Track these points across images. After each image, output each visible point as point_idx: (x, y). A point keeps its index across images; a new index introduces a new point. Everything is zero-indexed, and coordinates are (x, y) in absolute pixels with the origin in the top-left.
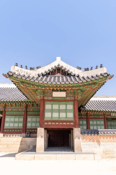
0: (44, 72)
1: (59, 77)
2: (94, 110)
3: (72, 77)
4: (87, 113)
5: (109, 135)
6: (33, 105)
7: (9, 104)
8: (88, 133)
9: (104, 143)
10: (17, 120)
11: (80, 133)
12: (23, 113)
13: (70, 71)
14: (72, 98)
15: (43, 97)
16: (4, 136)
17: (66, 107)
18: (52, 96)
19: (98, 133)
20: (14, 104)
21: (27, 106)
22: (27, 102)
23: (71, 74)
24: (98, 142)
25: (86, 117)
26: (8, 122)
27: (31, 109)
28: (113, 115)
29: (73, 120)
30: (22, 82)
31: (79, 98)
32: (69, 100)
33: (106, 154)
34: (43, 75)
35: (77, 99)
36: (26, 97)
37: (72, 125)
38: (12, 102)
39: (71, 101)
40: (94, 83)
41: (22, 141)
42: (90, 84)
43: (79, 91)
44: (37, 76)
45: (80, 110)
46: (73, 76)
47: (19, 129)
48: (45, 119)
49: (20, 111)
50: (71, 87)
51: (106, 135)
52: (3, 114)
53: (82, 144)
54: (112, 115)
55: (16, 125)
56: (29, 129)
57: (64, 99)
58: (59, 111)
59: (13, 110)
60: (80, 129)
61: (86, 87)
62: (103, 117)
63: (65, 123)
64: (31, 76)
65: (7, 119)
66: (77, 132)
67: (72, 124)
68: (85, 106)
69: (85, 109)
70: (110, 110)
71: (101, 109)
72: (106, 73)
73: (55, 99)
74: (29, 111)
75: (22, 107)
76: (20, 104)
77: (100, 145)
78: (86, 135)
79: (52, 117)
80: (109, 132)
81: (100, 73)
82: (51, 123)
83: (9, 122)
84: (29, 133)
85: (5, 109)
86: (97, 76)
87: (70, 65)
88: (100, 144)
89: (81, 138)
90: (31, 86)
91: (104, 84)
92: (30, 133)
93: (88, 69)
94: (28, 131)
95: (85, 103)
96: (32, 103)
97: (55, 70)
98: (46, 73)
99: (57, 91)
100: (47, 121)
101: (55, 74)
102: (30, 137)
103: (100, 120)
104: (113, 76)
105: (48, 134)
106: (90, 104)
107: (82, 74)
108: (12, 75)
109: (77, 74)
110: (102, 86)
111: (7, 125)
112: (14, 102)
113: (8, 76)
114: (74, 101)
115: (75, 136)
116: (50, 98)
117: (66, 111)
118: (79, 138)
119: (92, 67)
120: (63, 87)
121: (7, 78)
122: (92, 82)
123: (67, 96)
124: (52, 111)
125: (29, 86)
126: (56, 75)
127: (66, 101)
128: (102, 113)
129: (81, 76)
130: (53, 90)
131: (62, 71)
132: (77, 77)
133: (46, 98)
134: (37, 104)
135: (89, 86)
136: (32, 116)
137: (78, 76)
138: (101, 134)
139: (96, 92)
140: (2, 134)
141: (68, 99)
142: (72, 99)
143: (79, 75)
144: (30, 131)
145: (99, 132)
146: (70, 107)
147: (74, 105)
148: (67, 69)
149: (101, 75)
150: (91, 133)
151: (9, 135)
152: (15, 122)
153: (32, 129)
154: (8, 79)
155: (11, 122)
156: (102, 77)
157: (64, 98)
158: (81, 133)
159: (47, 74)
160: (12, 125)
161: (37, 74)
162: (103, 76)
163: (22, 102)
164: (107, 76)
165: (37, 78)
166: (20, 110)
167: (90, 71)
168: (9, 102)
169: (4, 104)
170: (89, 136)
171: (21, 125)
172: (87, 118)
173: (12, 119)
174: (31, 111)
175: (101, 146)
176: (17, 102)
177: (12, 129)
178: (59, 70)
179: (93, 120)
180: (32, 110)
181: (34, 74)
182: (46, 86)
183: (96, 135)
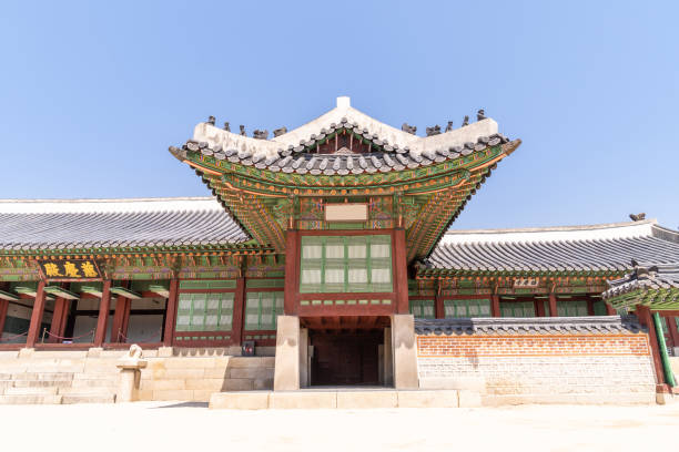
0: (296, 145)
1: (344, 159)
2: (458, 268)
3: (386, 156)
4: (436, 281)
5: (506, 334)
6: (264, 258)
7: (191, 254)
8: (439, 330)
9: (489, 360)
10: (214, 304)
11: (412, 330)
12: (234, 284)
13: (381, 139)
14: (386, 222)
15: (295, 221)
16: (175, 354)
17: (369, 251)
18: (323, 219)
19: (470, 330)
20: (206, 254)
21: (244, 264)
22: (246, 246)
23: (382, 146)
24: (472, 355)
25: (432, 293)
26: (186, 312)
27: (257, 270)
28: (521, 285)
29: (390, 290)
30: (230, 175)
31: (410, 221)
32: (376, 229)
33: (496, 392)
34: (295, 155)
35: (403, 223)
36: (244, 229)
37: (386, 305)
38: (198, 248)
39: (384, 231)
40: (459, 172)
41: (229, 368)
42: (443, 175)
43: (410, 202)
44: (277, 156)
45: (412, 271)
46: (389, 153)
47: (223, 334)
48: (302, 291)
49: (225, 279)
50: (384, 184)
51: (495, 334)
52: (173, 287)
53: (419, 362)
54: (516, 285)
55: (212, 320)
56: (253, 333)
57: (360, 226)
58: (347, 264)
59: (203, 275)
60: (412, 316)
61: (433, 183)
62: (489, 292)
63: (365, 302)
64: (257, 156)
65: (184, 303)
66: (402, 325)
67: (387, 302)
68: (430, 259)
69: (429, 267)
70: (509, 269)
71: (479, 266)
72: (498, 137)
73: (332, 227)
74: (253, 278)
75: (229, 266)
76: (223, 257)
77: (476, 366)
78: (433, 334)
79: (323, 282)
80: (505, 326)
81: (477, 137)
82: (319, 302)
83: (192, 312)
84: (253, 343)
85: (176, 273)
86: (466, 146)
87: (381, 121)
88: (477, 361)
89: (415, 345)
90: (258, 186)
91: (488, 175)
92: (256, 344)
93: (438, 129)
94: (249, 337)
95: (428, 247)
96: (261, 252)
97: (334, 138)
98: (306, 147)
99: (339, 200)
100: (309, 297)
101: (331, 150)
102: (254, 354)
103: (479, 301)
104: (520, 142)
105: (312, 348)
106: (447, 253)
107: (419, 145)
108: (199, 152)
109: (402, 147)
110: (483, 181)
111: (183, 322)
112: (206, 247)
113: (185, 156)
114: (393, 232)
115: (397, 339)
116: (318, 226)
117: (368, 263)
118: (409, 346)
119: (450, 123)
120: (358, 185)
121: (182, 159)
122: (451, 167)
123: (370, 219)
124: (324, 264)
125: (251, 185)
126: (335, 154)
127: (366, 232)
128: (485, 279)
129: (416, 153)
130: (328, 200)
131: (354, 139)
132: (403, 155)
133: (304, 226)
134: (277, 256)
135: (441, 181)
136: (260, 294)
137: (407, 154)
138: (480, 333)
139: (464, 203)
140: (170, 349)
141: (374, 225)
142: (389, 225)
143: (408, 151)
144: (257, 337)
145: (475, 327)
146: (382, 250)
147: (394, 244)
148: (371, 133)
149: (480, 142)
150: (449, 329)
151: (189, 351)
152: (208, 312)
153: (261, 333)
154: (187, 163)
155: (197, 312)
156: (482, 147)
157: (363, 222)
158: (417, 330)
159: (308, 151)
160: (198, 321)
161: (276, 151)
162: (487, 144)
163: (230, 247)
164: (498, 146)
165: (275, 162)
166: (222, 275)
167: (443, 135)
168: (190, 247)
169: (175, 255)
170: (443, 339)
171: (227, 320)
172: (435, 298)
173: (200, 303)
174: (259, 278)
175: (479, 369)
176: (214, 248)
177: (199, 334)
178: (344, 137)
179: (456, 302)
180: (260, 274)
181: (266, 149)
182: (305, 185)
183: (464, 334)
